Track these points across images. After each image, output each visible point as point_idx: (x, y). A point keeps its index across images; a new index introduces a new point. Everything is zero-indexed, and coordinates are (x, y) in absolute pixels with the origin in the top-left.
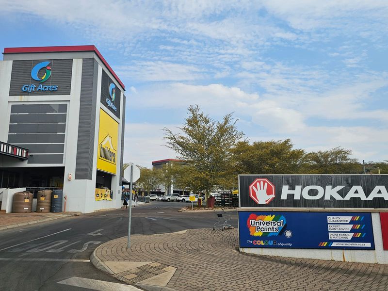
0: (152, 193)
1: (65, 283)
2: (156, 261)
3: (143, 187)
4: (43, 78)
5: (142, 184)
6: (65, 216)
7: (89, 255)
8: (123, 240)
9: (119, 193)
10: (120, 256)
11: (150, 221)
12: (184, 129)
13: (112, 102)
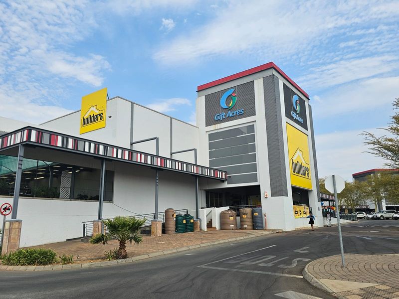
0: (358, 210)
1: (282, 296)
2: (383, 283)
3: (346, 204)
4: (230, 105)
5: (343, 200)
6: (267, 233)
7: (301, 272)
8: (335, 258)
9: (319, 210)
10: (335, 274)
11: (363, 240)
12: (392, 129)
13: (297, 114)
